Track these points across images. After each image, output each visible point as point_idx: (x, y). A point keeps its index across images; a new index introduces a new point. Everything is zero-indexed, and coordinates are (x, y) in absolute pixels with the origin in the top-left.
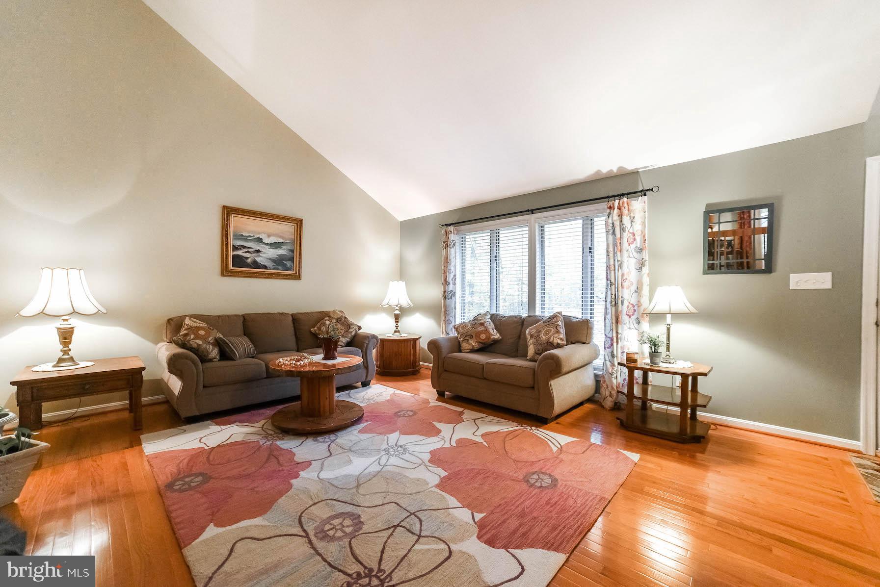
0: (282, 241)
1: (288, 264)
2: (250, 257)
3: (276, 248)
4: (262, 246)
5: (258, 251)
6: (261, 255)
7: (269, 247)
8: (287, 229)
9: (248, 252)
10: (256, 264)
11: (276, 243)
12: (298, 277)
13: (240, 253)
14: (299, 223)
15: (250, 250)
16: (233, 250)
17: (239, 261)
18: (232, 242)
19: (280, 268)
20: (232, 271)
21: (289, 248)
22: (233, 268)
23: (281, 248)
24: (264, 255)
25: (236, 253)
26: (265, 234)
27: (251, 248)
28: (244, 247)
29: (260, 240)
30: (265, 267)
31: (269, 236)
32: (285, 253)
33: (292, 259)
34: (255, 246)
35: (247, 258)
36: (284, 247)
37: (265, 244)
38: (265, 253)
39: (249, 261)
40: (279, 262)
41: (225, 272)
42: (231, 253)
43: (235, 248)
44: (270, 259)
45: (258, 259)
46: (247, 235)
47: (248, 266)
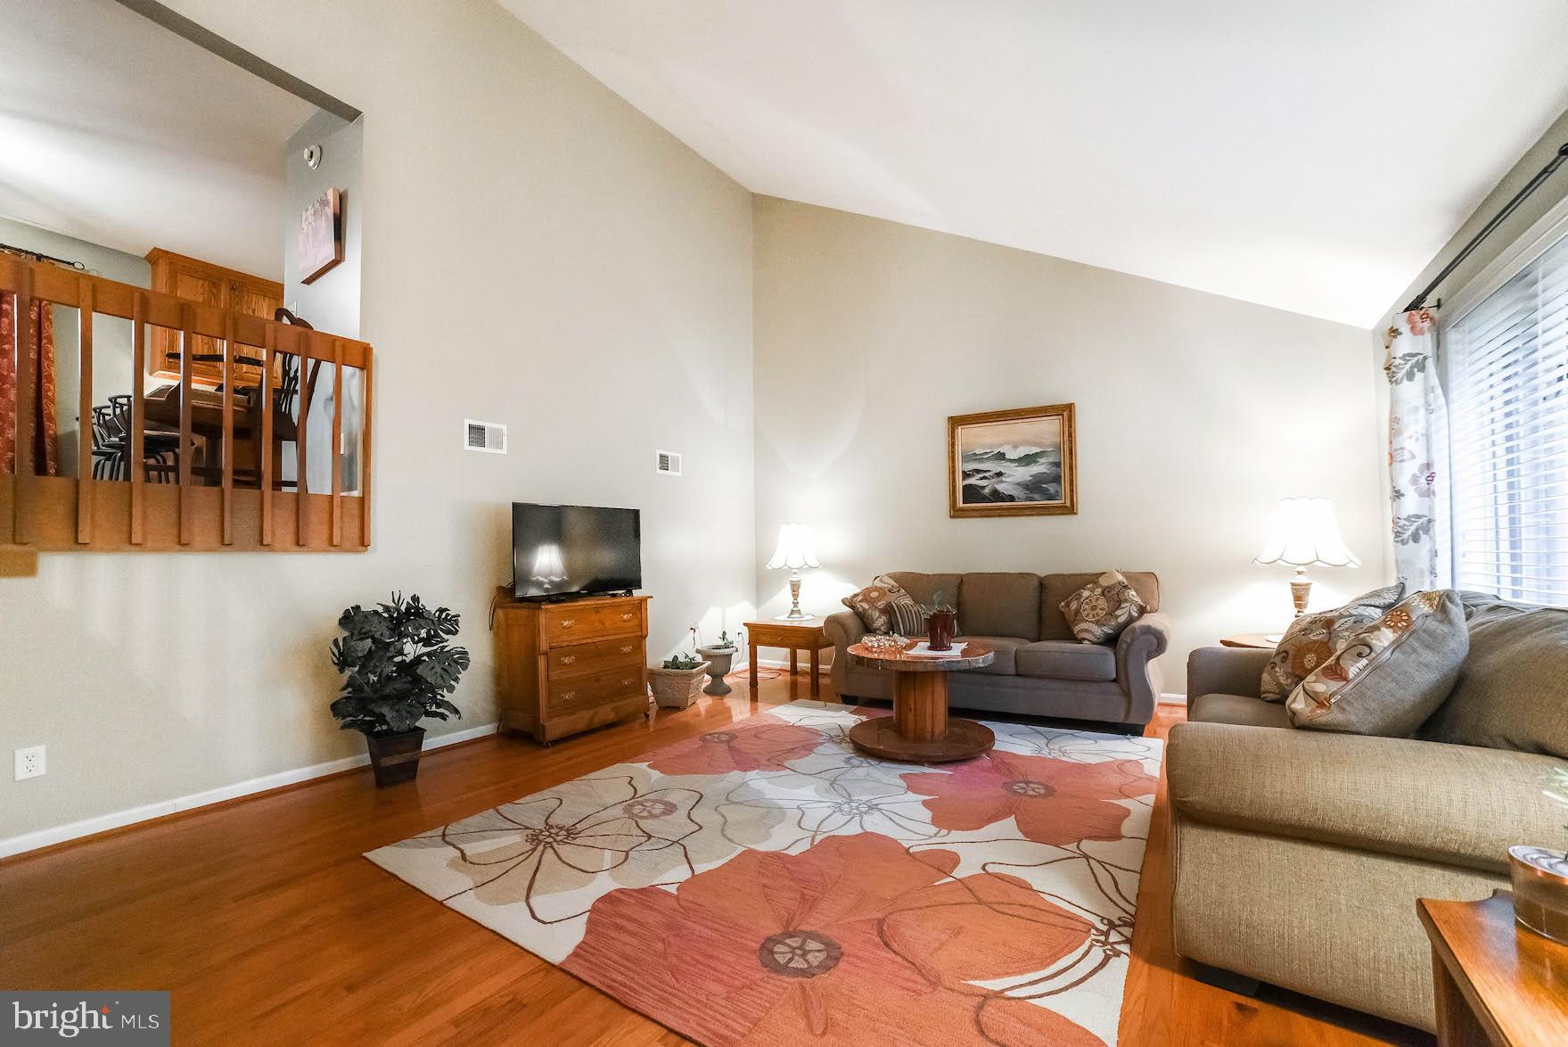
0: (1038, 450)
1: (1052, 488)
2: (987, 486)
3: (1028, 464)
4: (1005, 464)
5: (999, 474)
6: (1004, 479)
7: (1016, 465)
8: (1048, 429)
9: (985, 478)
10: (996, 496)
11: (1027, 456)
12: (1070, 510)
13: (972, 481)
14: (1065, 412)
15: (987, 474)
16: (964, 479)
17: (971, 493)
18: (960, 467)
19: (1036, 496)
20: (962, 510)
21: (1051, 460)
22: (964, 505)
23: (1036, 462)
24: (1008, 480)
25: (967, 482)
26: (1008, 444)
27: (989, 471)
28: (978, 471)
29: (1001, 456)
30: (1011, 498)
31: (1015, 447)
32: (1044, 471)
33: (1057, 479)
34: (994, 467)
35: (983, 487)
36: (1042, 460)
37: (1010, 460)
38: (1009, 476)
39: (987, 491)
40: (1035, 487)
41: (956, 513)
42: (960, 484)
43: (966, 475)
44: (1019, 484)
45: (1000, 487)
46: (982, 452)
47: (984, 499)
